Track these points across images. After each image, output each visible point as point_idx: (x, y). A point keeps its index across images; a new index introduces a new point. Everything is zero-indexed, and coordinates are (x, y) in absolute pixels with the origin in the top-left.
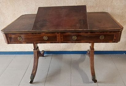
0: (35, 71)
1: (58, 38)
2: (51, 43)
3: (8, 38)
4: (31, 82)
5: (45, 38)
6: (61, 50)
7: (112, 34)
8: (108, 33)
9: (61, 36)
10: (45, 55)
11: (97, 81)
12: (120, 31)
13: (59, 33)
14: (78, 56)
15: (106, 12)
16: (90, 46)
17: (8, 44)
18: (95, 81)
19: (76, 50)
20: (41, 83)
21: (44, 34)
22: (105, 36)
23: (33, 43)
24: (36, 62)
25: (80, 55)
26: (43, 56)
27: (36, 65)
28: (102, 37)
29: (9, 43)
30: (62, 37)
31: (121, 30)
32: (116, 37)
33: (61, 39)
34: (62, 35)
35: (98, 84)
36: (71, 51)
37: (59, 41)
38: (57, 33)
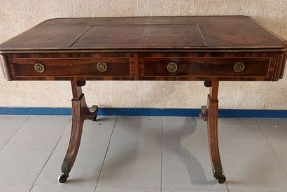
0: (73, 152)
1: (134, 67)
2: (115, 79)
3: (12, 66)
4: (63, 179)
5: (101, 67)
6: (139, 107)
7: (264, 58)
8: (254, 57)
9: (140, 63)
10: (98, 117)
11: (225, 178)
12: (282, 52)
13: (136, 55)
14: (179, 121)
15: (246, 15)
16: (209, 95)
17: (10, 80)
18: (221, 178)
19: (175, 107)
20: (87, 181)
21: (98, 56)
22: (247, 63)
23: (72, 80)
24: (78, 131)
25: (184, 117)
26: (95, 120)
27: (76, 137)
28: (239, 68)
29: (11, 78)
30: (142, 66)
31: (285, 50)
32: (272, 66)
33: (140, 70)
34: (141, 60)
35: (229, 186)
36: (163, 110)
37: (134, 74)
38: (130, 54)
